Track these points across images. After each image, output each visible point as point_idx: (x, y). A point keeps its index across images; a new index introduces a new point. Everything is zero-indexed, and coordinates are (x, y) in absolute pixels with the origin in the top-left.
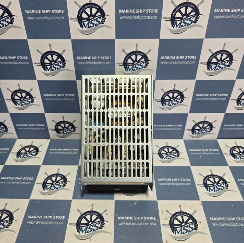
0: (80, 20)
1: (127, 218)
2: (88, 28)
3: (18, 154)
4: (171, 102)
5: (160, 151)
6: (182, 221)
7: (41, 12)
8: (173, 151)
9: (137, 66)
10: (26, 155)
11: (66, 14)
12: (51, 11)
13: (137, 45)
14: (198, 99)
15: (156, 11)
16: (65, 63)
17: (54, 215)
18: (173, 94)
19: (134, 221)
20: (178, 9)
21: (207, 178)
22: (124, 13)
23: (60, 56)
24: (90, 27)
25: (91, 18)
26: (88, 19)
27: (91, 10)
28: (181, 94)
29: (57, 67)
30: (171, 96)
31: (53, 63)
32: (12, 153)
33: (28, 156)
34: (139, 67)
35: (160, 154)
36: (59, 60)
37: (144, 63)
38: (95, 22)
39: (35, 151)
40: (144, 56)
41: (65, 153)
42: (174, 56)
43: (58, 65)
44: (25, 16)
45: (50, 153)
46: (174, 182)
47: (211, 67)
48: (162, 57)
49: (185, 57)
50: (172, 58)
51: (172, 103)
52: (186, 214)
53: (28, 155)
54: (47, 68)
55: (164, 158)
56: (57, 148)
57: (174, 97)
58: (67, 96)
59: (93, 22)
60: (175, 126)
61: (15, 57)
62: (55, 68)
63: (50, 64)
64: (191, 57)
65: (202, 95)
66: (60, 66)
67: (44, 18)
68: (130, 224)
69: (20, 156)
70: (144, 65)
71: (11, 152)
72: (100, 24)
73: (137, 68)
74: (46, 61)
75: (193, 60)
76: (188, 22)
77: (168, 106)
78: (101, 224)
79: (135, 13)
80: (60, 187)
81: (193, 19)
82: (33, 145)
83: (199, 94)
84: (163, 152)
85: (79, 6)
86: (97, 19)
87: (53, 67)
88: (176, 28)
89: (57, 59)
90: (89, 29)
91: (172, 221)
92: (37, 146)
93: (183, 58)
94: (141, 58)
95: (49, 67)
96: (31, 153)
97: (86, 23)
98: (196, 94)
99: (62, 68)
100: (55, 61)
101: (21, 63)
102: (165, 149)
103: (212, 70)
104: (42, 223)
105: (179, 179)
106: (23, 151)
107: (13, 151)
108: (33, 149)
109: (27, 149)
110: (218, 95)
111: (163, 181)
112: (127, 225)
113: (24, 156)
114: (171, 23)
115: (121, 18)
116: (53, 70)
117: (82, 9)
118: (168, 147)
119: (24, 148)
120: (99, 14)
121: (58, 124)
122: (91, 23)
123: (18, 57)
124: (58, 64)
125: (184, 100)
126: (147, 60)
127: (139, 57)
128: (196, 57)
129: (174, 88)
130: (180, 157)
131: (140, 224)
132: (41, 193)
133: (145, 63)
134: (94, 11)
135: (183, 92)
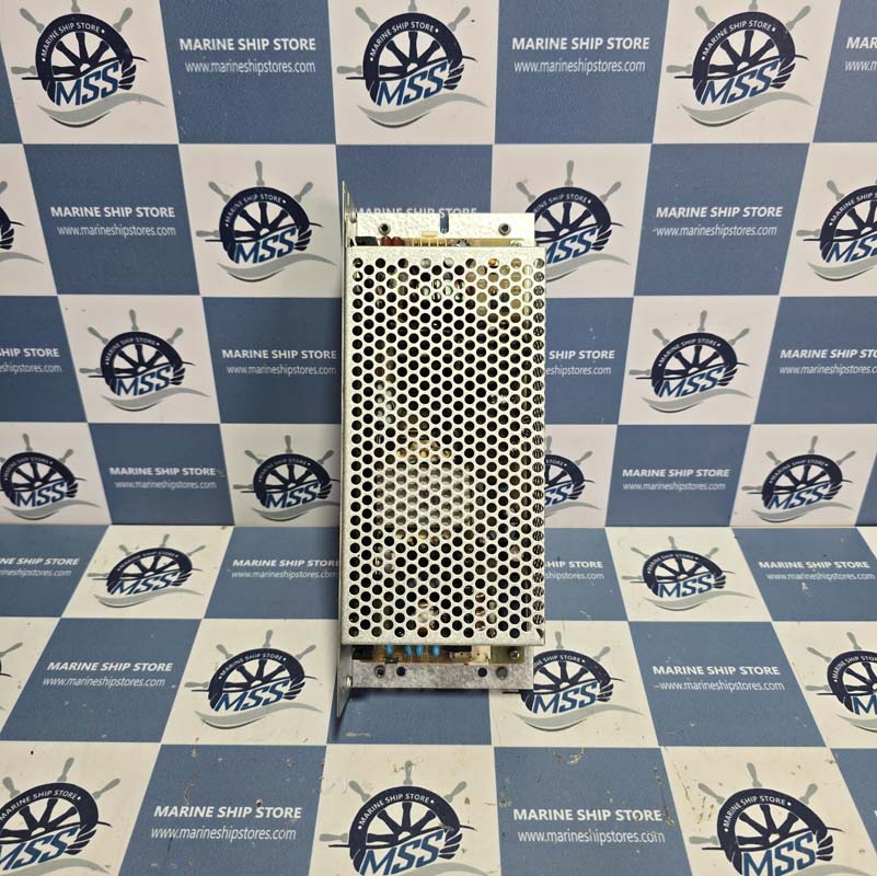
0: (372, 74)
1: (548, 815)
2: (399, 103)
3: (115, 579)
4: (688, 379)
5: (649, 569)
6: (765, 826)
7: (236, 45)
8: (697, 567)
9: (568, 244)
10: (144, 584)
11: (323, 54)
12: (271, 42)
13: (570, 165)
14: (789, 370)
15: (640, 43)
16: (310, 233)
17: (259, 805)
18: (698, 350)
19: (576, 826)
20: (718, 36)
21: (842, 664)
22: (530, 48)
23: (291, 207)
24: (408, 100)
25: (413, 66)
26: (401, 72)
27: (413, 38)
28: (725, 350)
29: (278, 246)
30: (690, 360)
31: (264, 231)
32: (90, 575)
33: (149, 586)
34: (575, 246)
35: (651, 580)
36: (289, 220)
37: (592, 232)
38: (426, 84)
39: (176, 567)
40: (596, 207)
41: (291, 576)
42: (704, 206)
43: (284, 241)
44: (176, 58)
45: (234, 575)
46: (715, 679)
47: (837, 248)
48: (659, 209)
49: (742, 212)
50: (697, 215)
51: (691, 383)
52: (778, 800)
53: (150, 582)
54: (241, 250)
55: (670, 594)
56: (260, 558)
57: (701, 360)
58: (306, 356)
59: (417, 81)
60: (700, 475)
61: (128, 211)
62: (272, 250)
63: (255, 236)
64: (762, 212)
65: (804, 353)
66: (290, 244)
67: (244, 69)
68: (561, 837)
69: (121, 585)
70: (593, 239)
71: (87, 572)
72: (444, 91)
73: (569, 250)
74: (241, 225)
75: (770, 221)
76: (754, 83)
77: (677, 395)
78: (447, 838)
79: (569, 49)
80: (277, 699)
81: (773, 74)
82: (168, 546)
83: (790, 352)
84: (660, 572)
85: (372, 25)
86: (432, 70)
87: (265, 247)
88: (711, 105)
89: (282, 216)
90: (402, 106)
91: (726, 824)
92: (185, 551)
93: (734, 213)
94: (585, 216)
95: (248, 247)
96: (162, 575)
97: (392, 86)
98: (782, 349)
99: (295, 252)
100: (274, 227)
101: (148, 231)
102: (666, 563)
103: (838, 257)
104: (212, 834)
105: (734, 670)
106: (133, 569)
107: (92, 568)
108: (169, 560)
109: (147, 562)
110: (862, 352)
111: (675, 675)
112: (550, 843)
113: (135, 585)
114: (695, 85)
115: (518, 67)
116: (263, 258)
117: (382, 36)
118: (678, 555)
119: (135, 558)
120: (440, 53)
121: (268, 467)
122: (412, 85)
123: (137, 210)
124: (283, 234)
125: (735, 371)
126: (604, 221)
127: (577, 210)
128: (783, 212)
129: (702, 327)
130: (727, 587)
131: (601, 838)
132: (206, 720)
133: (597, 231)
134: (424, 41)
135: (734, 341)
